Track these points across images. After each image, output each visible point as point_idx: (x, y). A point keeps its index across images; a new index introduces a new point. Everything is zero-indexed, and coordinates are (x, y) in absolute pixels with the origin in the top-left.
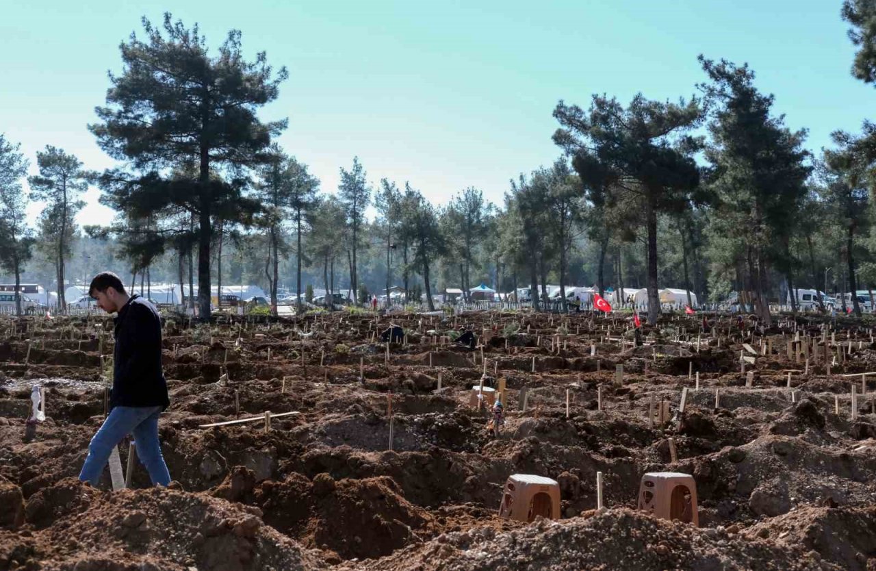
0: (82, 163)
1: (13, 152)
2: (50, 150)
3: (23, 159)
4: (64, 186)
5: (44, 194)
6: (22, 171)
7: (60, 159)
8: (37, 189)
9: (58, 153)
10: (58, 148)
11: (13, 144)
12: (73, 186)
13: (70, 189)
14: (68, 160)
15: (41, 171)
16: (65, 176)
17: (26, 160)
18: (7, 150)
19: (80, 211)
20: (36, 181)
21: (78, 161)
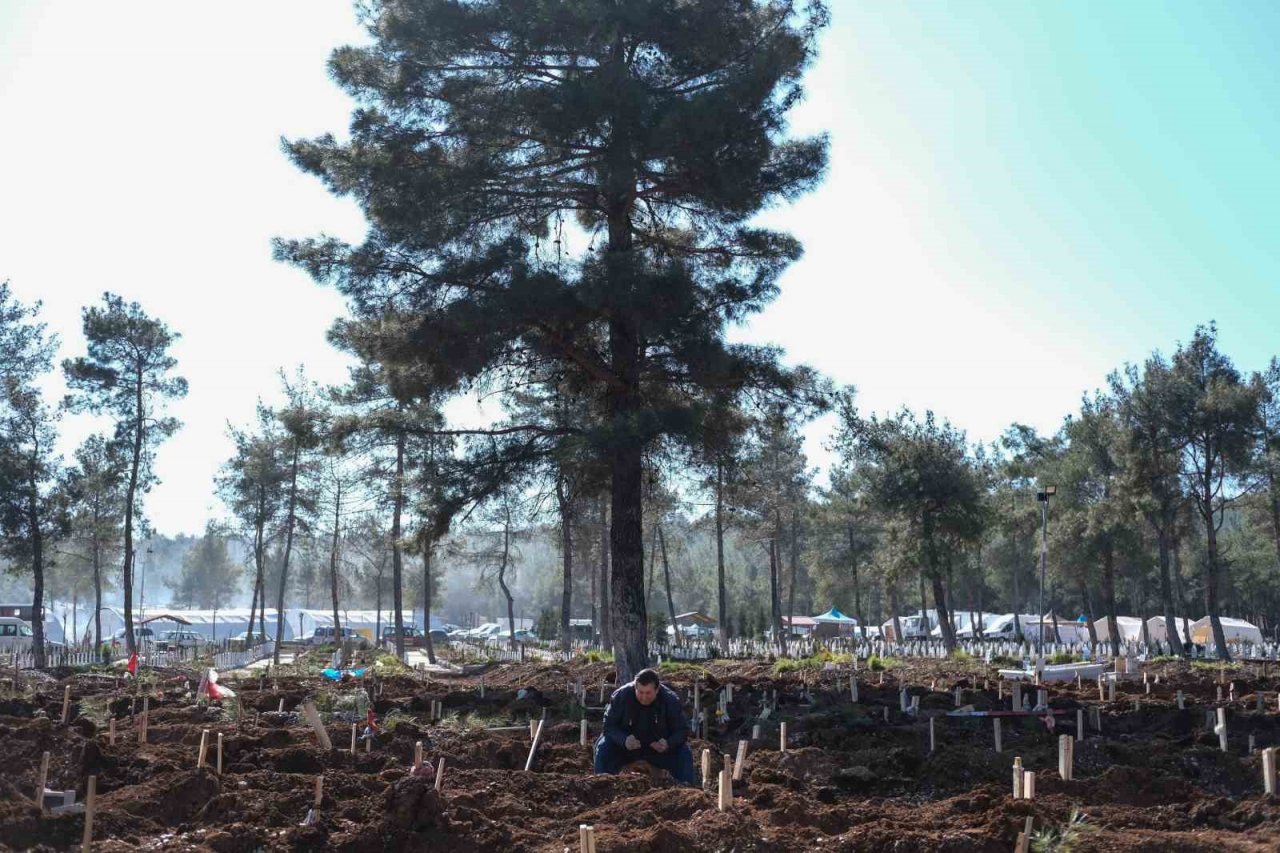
0: (178, 335)
1: (25, 320)
2: (111, 305)
3: (46, 334)
4: (140, 383)
5: (96, 398)
6: (42, 360)
7: (132, 323)
8: (81, 388)
9: (127, 311)
10: (127, 300)
11: (27, 303)
12: (155, 385)
13: (149, 390)
14: (149, 326)
15: (90, 349)
16: (141, 362)
17: (53, 337)
18: (15, 315)
19: (168, 439)
20: (80, 371)
21: (170, 332)
